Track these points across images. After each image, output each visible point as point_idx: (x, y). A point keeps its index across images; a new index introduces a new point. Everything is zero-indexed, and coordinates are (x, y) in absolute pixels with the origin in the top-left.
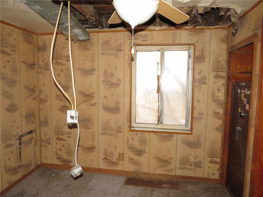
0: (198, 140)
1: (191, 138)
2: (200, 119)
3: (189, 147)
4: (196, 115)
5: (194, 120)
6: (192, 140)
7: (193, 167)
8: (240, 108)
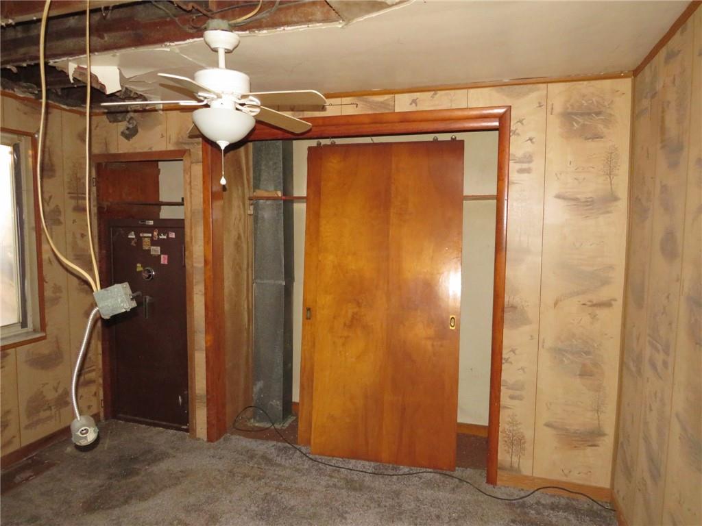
0: (58, 347)
1: (44, 348)
2: (56, 300)
3: (42, 368)
4: (48, 293)
5: (47, 305)
6: (46, 352)
7: (54, 410)
8: (139, 265)
